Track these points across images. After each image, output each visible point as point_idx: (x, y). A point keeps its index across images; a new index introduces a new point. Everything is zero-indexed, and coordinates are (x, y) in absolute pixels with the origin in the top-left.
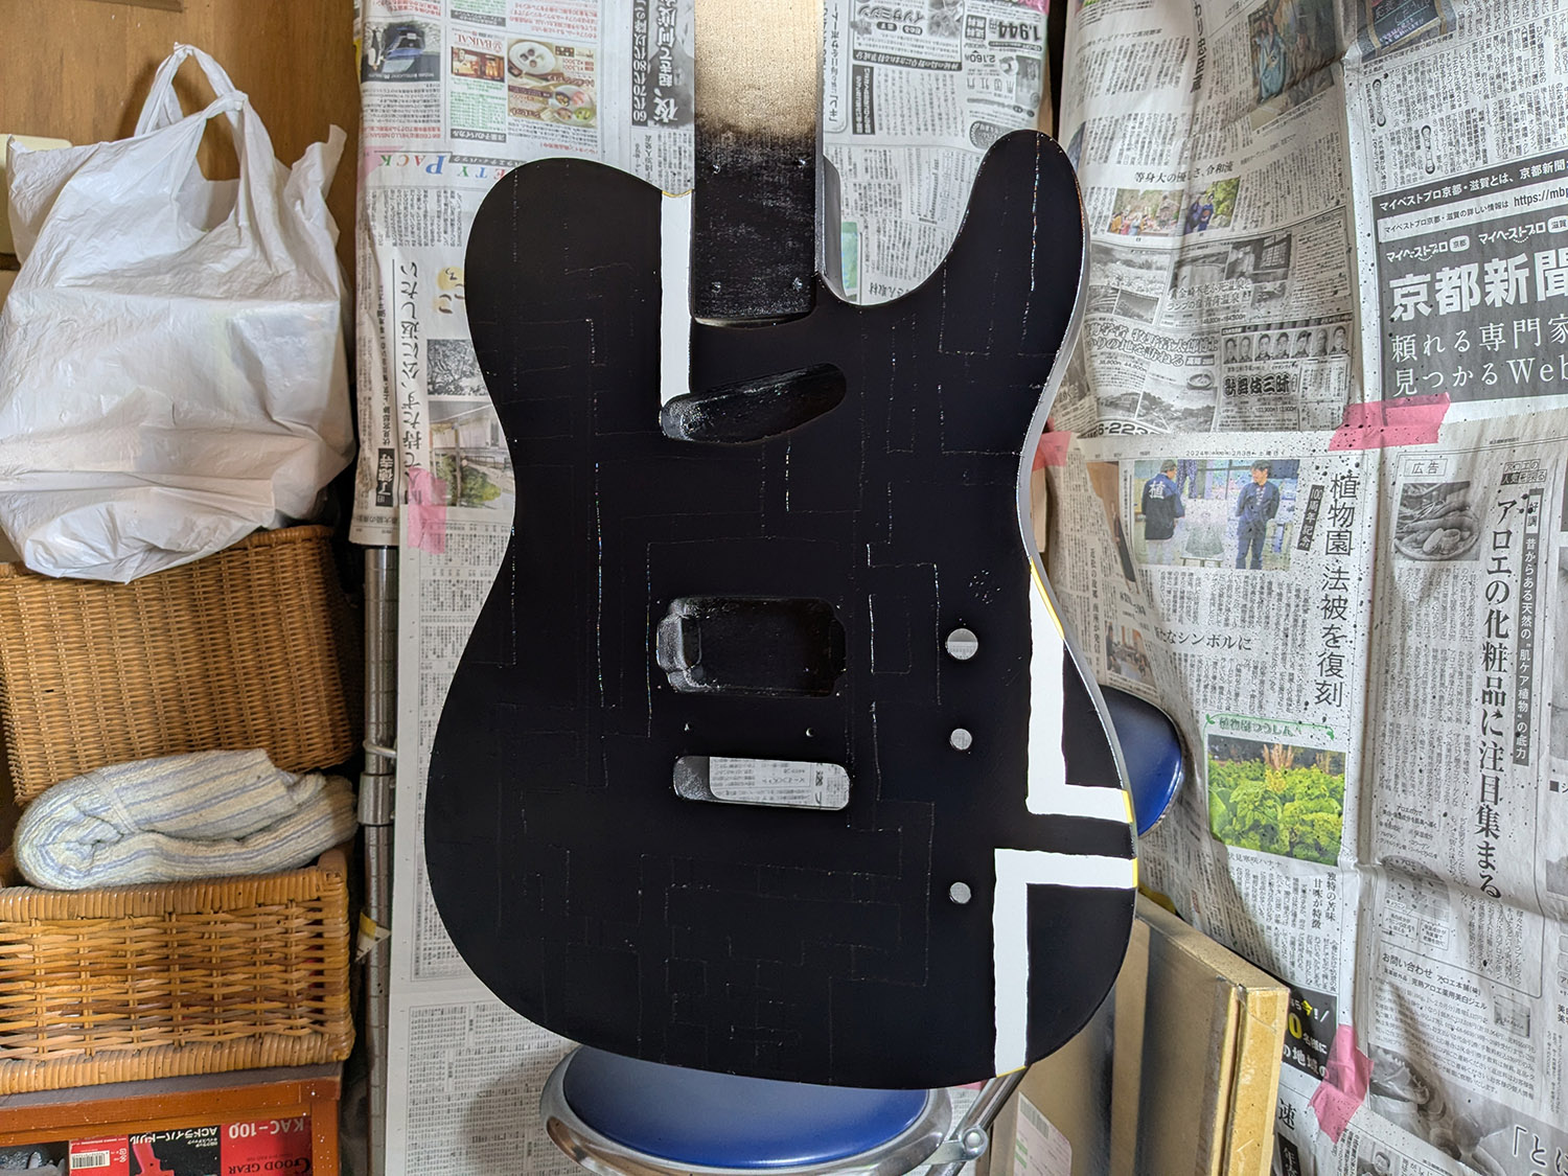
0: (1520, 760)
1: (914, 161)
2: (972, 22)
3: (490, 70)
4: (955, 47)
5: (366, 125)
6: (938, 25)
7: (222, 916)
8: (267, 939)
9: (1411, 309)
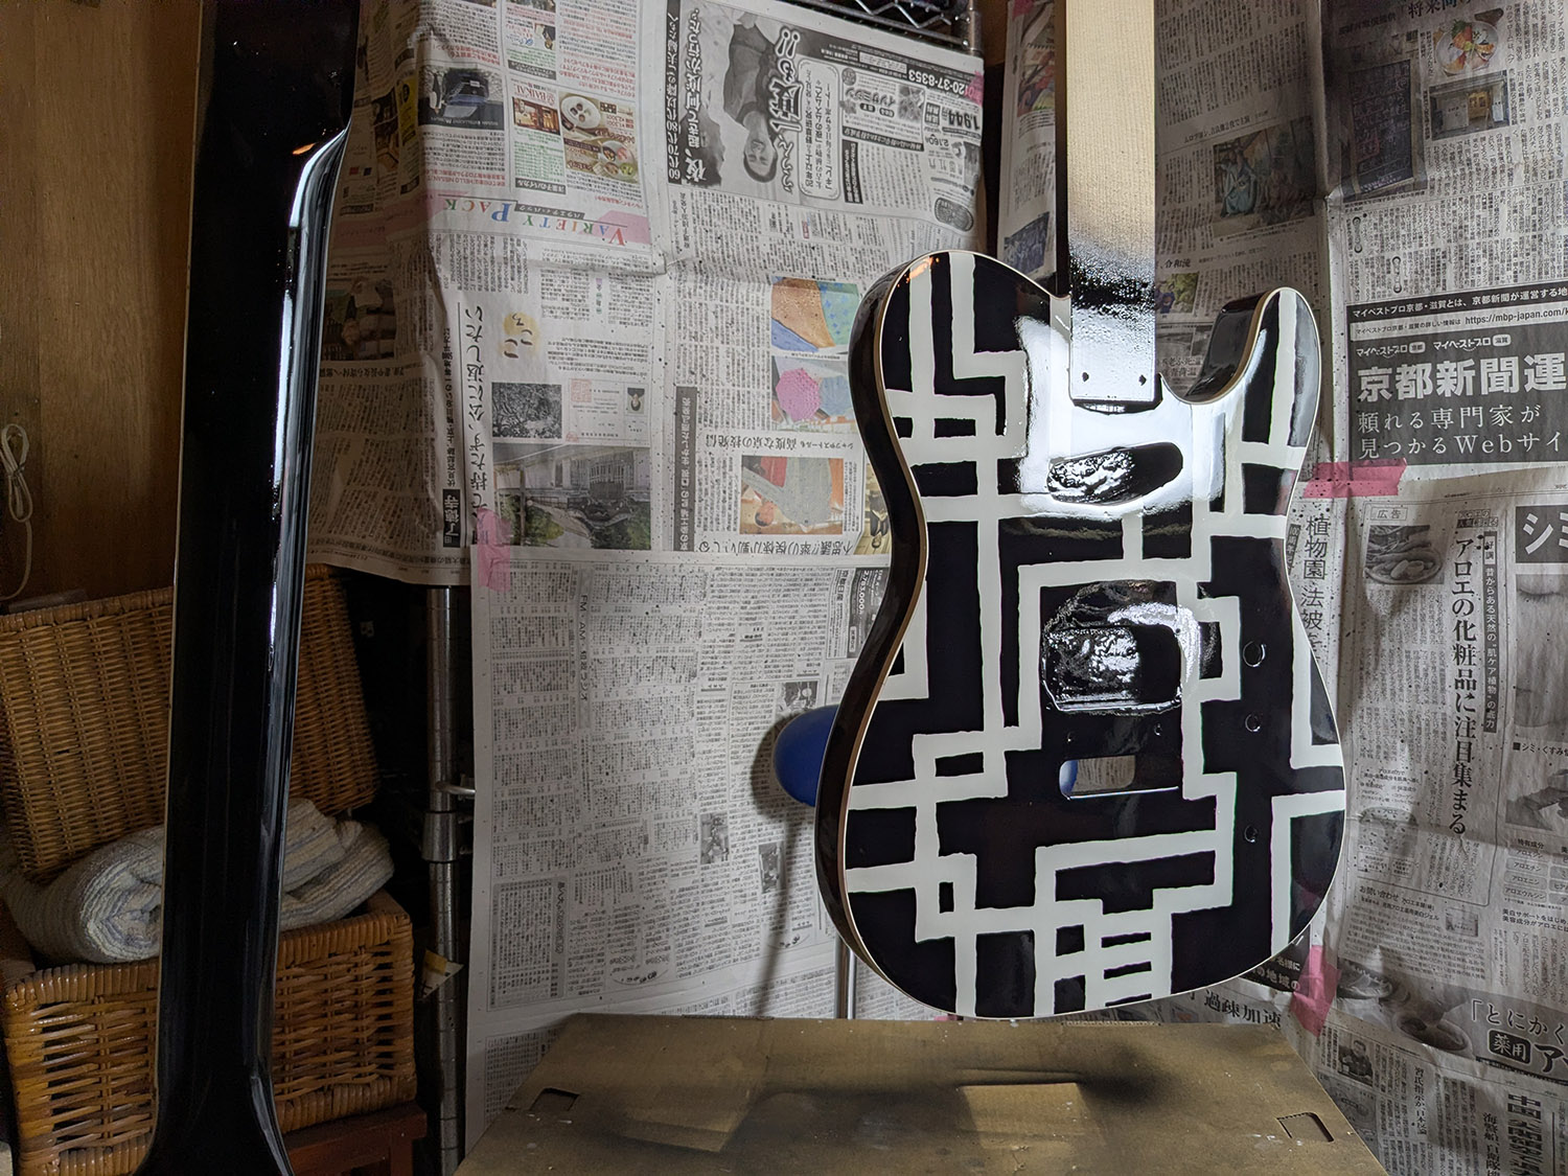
0: (1489, 728)
1: (896, 231)
2: (930, 109)
3: (547, 124)
4: (916, 130)
5: (429, 167)
6: (906, 109)
7: (296, 970)
8: (338, 988)
9: (1375, 393)
